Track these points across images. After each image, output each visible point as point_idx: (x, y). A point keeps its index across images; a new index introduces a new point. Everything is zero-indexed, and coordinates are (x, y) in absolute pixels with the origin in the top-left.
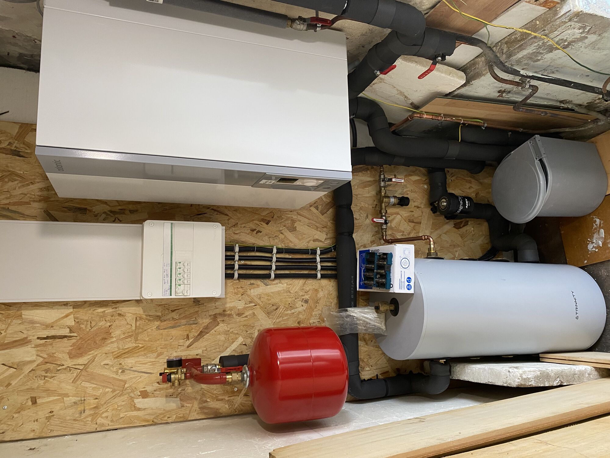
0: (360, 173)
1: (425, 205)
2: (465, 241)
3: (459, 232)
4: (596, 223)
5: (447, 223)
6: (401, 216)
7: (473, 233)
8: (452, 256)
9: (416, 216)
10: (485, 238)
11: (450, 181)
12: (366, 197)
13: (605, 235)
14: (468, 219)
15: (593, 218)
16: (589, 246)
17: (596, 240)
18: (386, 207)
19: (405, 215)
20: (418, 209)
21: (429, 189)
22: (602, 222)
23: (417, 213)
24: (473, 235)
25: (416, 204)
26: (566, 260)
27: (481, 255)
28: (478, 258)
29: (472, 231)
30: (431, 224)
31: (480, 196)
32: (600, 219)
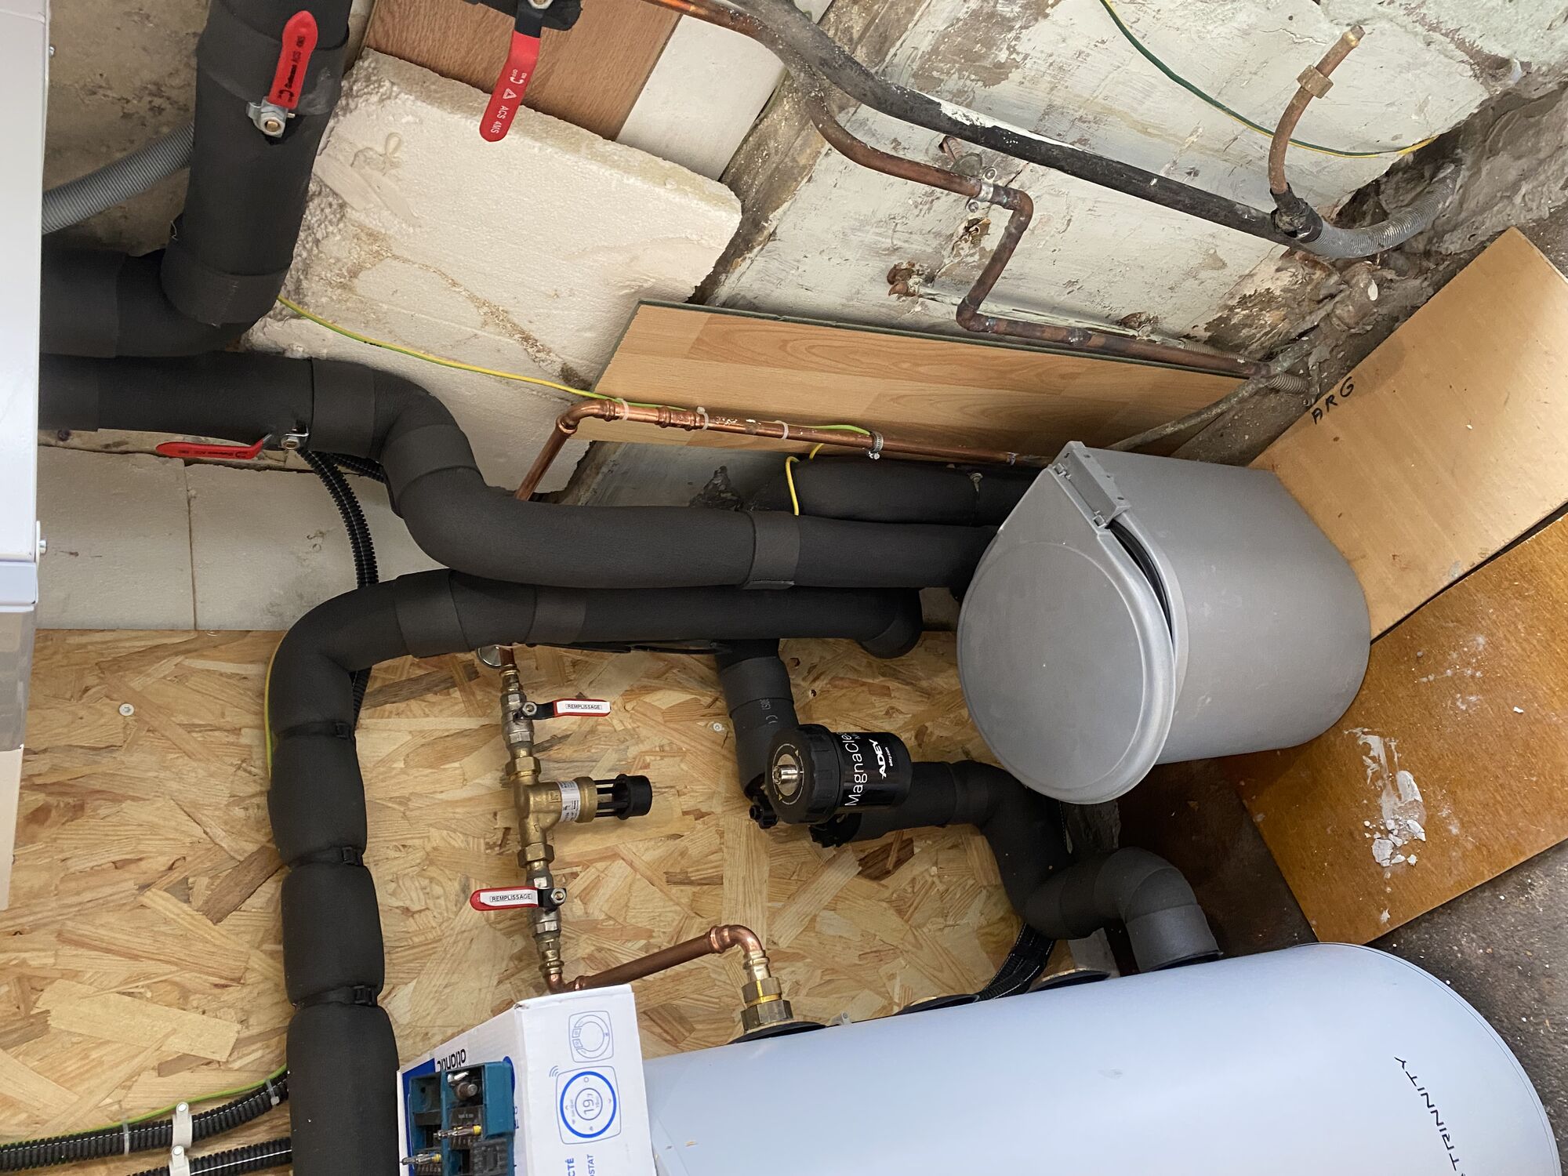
0: (413, 704)
1: (727, 800)
2: (919, 926)
3: (886, 894)
4: (1372, 754)
5: (830, 862)
6: (631, 865)
7: (941, 887)
8: (881, 1002)
9: (694, 851)
10: (989, 897)
11: (811, 695)
12: (454, 803)
13: (1422, 793)
14: (907, 833)
15: (1354, 738)
16: (1375, 849)
17: (1396, 820)
18: (545, 831)
19: (648, 857)
20: (699, 824)
21: (732, 735)
22: (1393, 745)
23: (699, 840)
24: (942, 895)
25: (688, 802)
26: (1309, 926)
27: (993, 973)
28: (981, 987)
29: (936, 879)
30: (766, 875)
31: (934, 738)
32: (1381, 735)
